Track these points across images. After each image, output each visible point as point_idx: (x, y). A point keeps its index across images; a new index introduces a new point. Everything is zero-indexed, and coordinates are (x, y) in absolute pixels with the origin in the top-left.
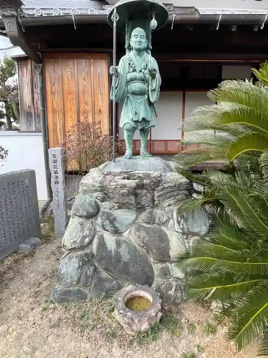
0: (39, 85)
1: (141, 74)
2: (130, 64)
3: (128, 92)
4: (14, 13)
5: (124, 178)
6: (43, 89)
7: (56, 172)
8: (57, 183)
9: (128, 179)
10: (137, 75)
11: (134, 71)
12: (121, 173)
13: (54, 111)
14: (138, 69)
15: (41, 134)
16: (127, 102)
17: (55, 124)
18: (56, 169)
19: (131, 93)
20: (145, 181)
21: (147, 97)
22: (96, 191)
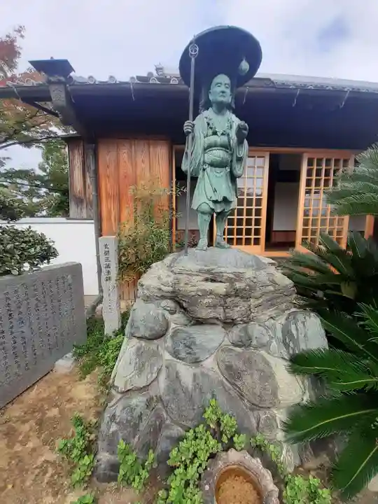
0: (93, 168)
1: (225, 139)
2: (208, 124)
3: (204, 163)
4: (62, 79)
5: (207, 280)
6: (96, 172)
7: (108, 266)
8: (108, 279)
9: (213, 281)
10: (219, 139)
11: (215, 133)
12: (200, 271)
13: (108, 196)
14: (220, 131)
15: (93, 221)
16: (203, 176)
17: (109, 212)
18: (108, 263)
19: (209, 165)
20: (238, 285)
21: (229, 170)
22: (163, 297)
